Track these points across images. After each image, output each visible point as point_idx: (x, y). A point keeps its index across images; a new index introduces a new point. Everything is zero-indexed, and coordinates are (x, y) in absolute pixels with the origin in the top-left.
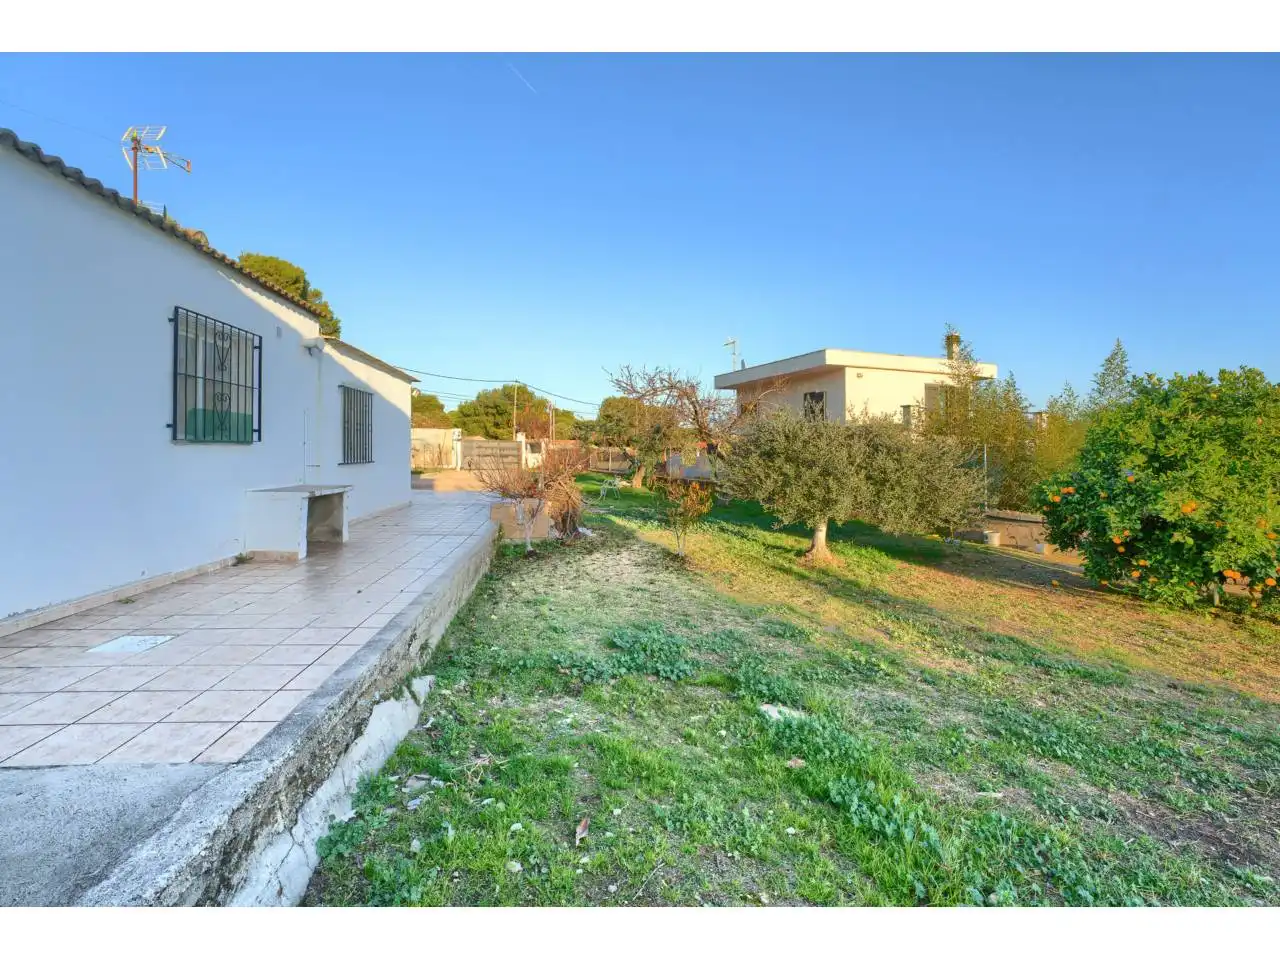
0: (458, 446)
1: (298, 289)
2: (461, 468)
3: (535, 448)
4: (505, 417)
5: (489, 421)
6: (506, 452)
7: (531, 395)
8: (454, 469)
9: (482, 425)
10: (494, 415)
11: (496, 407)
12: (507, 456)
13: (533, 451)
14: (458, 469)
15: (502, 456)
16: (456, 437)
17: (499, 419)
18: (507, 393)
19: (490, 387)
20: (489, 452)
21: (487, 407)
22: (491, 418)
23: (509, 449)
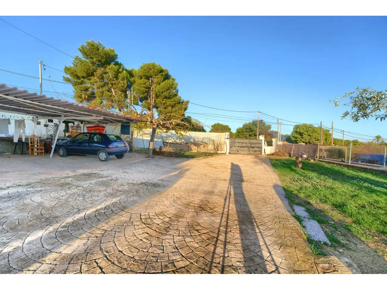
0: (228, 141)
1: (162, 75)
2: (229, 153)
3: (270, 144)
4: (254, 132)
5: (247, 134)
6: (253, 145)
7: (264, 123)
8: (225, 153)
9: (245, 136)
10: (249, 132)
11: (250, 129)
12: (253, 148)
13: (268, 145)
14: (227, 153)
15: (251, 147)
16: (226, 137)
17: (251, 133)
18: (254, 123)
19: (248, 122)
20: (244, 145)
21: (247, 129)
22: (248, 133)
23: (255, 144)
